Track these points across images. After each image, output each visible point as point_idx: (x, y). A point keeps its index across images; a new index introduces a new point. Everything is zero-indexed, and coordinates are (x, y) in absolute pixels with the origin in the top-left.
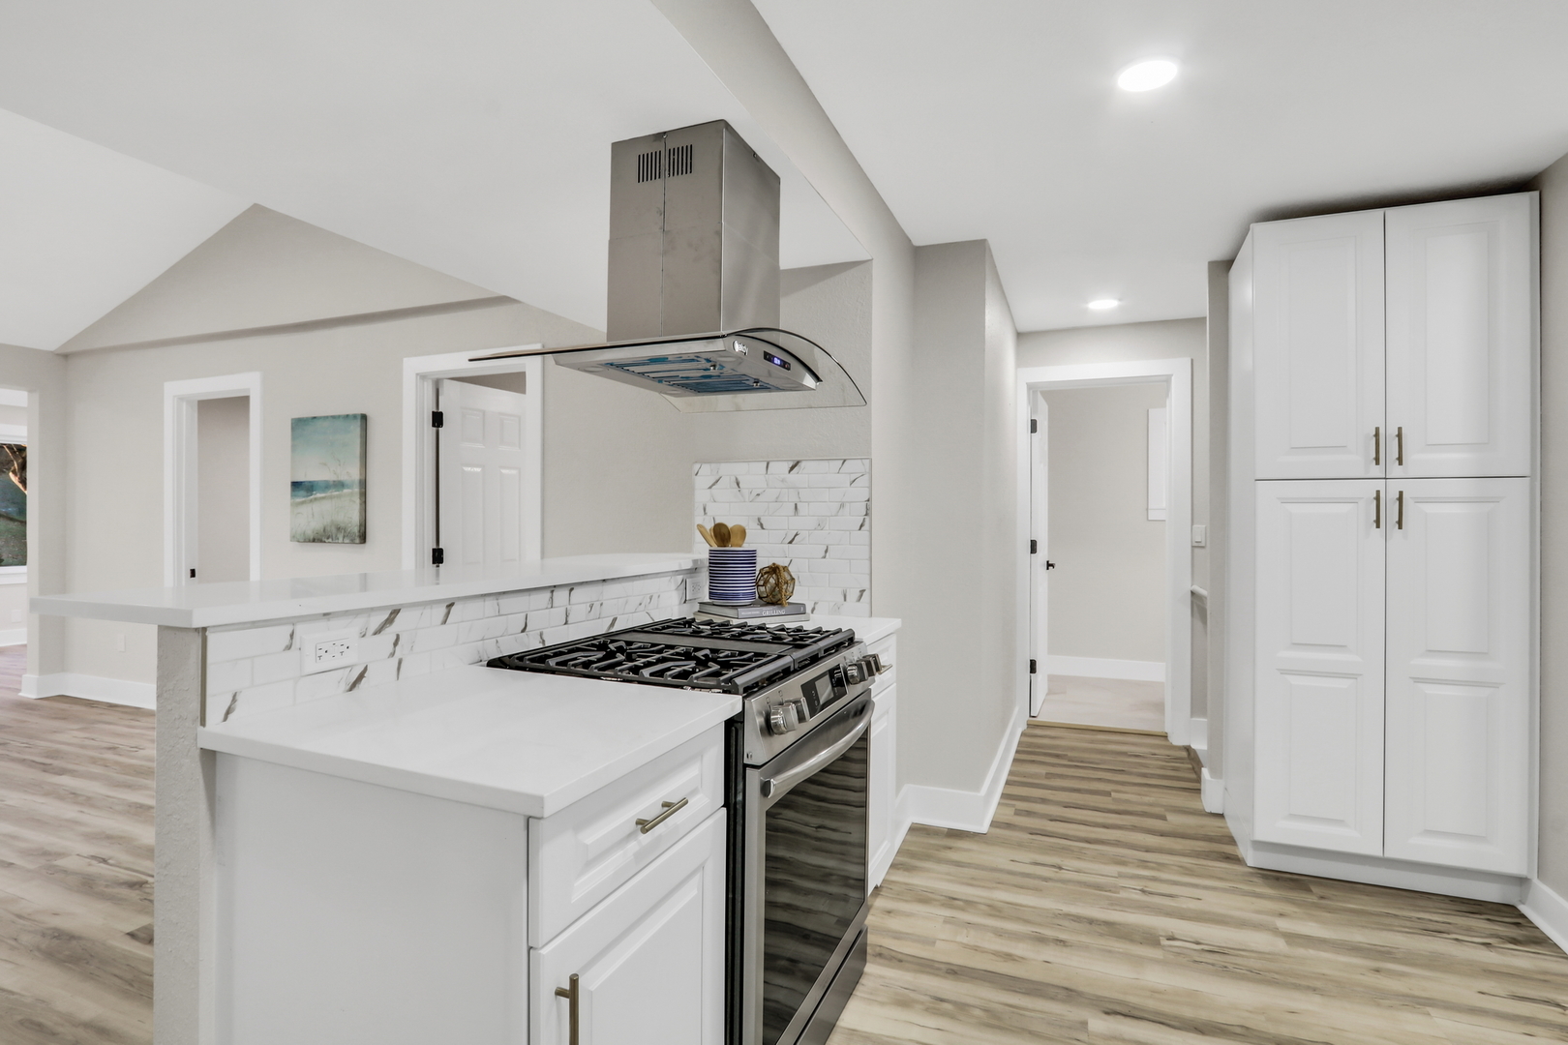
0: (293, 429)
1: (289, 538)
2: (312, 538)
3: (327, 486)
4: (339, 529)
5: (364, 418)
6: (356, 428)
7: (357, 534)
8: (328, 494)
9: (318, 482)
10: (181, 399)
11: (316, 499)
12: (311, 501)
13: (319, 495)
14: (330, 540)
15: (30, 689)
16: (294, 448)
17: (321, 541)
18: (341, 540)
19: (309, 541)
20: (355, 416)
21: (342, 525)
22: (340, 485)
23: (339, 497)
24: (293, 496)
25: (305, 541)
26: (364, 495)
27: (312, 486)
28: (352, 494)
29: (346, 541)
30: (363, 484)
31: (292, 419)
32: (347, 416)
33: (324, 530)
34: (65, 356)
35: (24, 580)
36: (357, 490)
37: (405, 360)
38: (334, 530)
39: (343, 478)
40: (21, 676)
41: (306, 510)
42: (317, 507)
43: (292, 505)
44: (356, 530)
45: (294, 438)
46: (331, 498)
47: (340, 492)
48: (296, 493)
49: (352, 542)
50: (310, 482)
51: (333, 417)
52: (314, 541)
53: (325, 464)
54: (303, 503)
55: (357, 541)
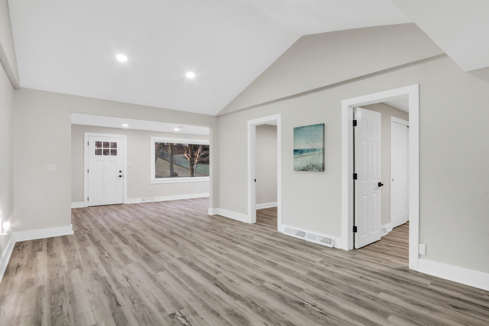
0: (294, 131)
1: (293, 170)
2: (302, 169)
3: (308, 151)
4: (313, 166)
5: (324, 124)
6: (321, 129)
7: (322, 168)
8: (309, 153)
9: (305, 149)
10: (252, 125)
11: (304, 155)
12: (302, 156)
13: (305, 154)
14: (310, 170)
15: (211, 212)
16: (295, 138)
17: (306, 170)
18: (314, 170)
19: (301, 170)
20: (320, 125)
21: (315, 165)
22: (314, 150)
23: (313, 154)
24: (294, 155)
25: (299, 170)
26: (324, 153)
27: (302, 151)
28: (319, 153)
29: (317, 170)
30: (324, 149)
31: (294, 128)
32: (317, 125)
33: (307, 166)
34: (218, 117)
35: (209, 180)
36: (321, 152)
37: (343, 101)
38: (312, 166)
39: (316, 147)
40: (208, 208)
41: (300, 159)
42: (304, 158)
43: (294, 158)
44: (321, 166)
45: (295, 134)
46: (310, 155)
47: (314, 153)
48: (295, 154)
49: (320, 171)
50: (301, 149)
51: (311, 126)
52: (303, 170)
53: (308, 143)
54: (298, 157)
55: (322, 170)
